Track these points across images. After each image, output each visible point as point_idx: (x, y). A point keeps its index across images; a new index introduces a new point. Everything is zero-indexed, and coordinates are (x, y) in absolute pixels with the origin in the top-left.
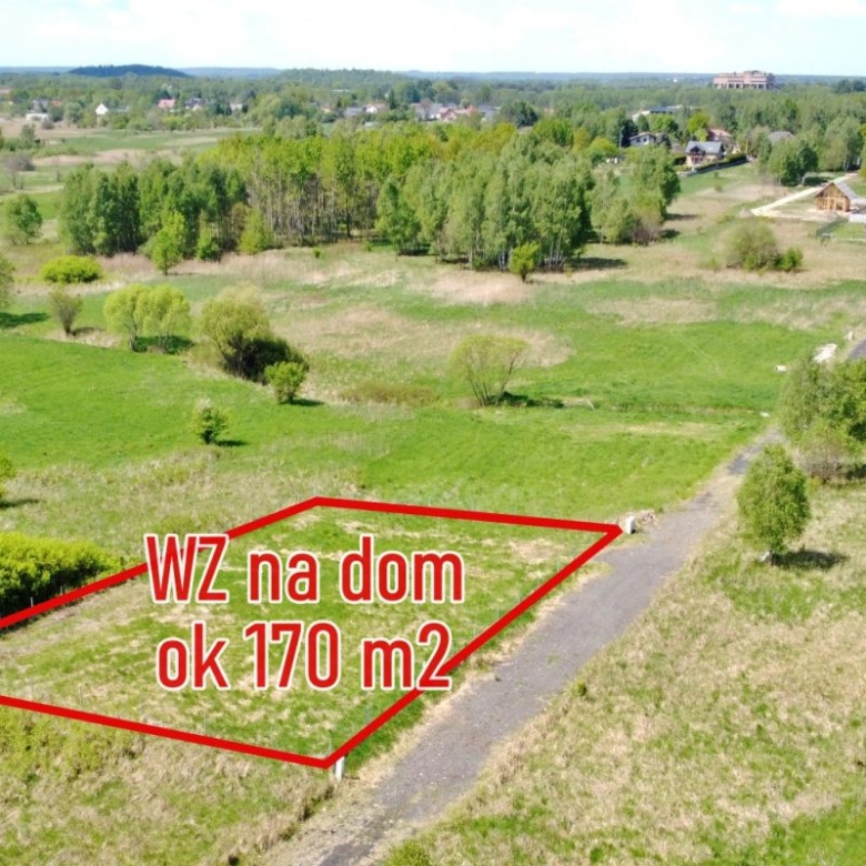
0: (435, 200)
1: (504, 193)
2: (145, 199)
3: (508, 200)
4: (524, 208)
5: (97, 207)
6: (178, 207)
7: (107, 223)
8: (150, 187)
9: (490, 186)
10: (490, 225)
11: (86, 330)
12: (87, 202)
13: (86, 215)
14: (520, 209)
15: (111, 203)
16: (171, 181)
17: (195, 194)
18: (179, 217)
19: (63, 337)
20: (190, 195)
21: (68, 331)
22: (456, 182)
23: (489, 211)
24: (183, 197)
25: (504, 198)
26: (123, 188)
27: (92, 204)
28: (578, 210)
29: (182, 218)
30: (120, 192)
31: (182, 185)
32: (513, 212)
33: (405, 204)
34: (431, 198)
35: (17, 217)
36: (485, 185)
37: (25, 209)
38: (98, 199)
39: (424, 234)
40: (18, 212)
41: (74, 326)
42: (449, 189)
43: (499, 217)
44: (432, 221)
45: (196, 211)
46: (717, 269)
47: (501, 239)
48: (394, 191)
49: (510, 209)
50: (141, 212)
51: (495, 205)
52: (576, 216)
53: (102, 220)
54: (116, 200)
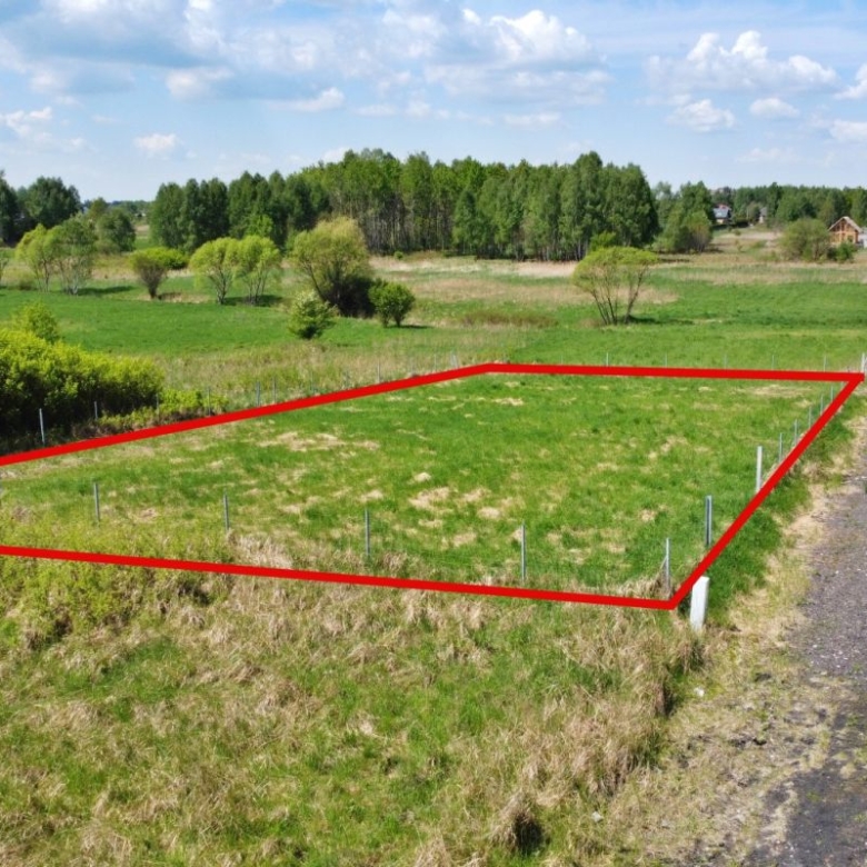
0: (512, 203)
1: (579, 189)
2: (233, 206)
3: (583, 196)
4: (598, 203)
5: (187, 212)
6: (266, 211)
7: (196, 226)
8: (240, 194)
9: (565, 185)
10: (567, 219)
11: (173, 295)
12: (178, 208)
13: (177, 219)
14: (595, 203)
15: (201, 209)
16: (259, 189)
17: (282, 201)
18: (266, 220)
19: (148, 298)
20: (278, 202)
21: (153, 294)
22: (530, 183)
23: (565, 206)
24: (271, 203)
25: (579, 194)
26: (214, 196)
27: (183, 209)
28: (648, 206)
29: (270, 221)
30: (210, 198)
31: (270, 193)
32: (588, 206)
33: (481, 213)
34: (507, 202)
35: (111, 232)
36: (559, 186)
37: (118, 223)
38: (189, 204)
39: (500, 236)
40: (111, 227)
41: (159, 291)
42: (524, 193)
43: (574, 211)
44: (509, 223)
45: (284, 217)
46: (777, 261)
47: (577, 232)
48: (471, 200)
49: (584, 203)
50: (231, 218)
51: (571, 200)
52: (647, 212)
53: (192, 223)
54: (205, 205)
